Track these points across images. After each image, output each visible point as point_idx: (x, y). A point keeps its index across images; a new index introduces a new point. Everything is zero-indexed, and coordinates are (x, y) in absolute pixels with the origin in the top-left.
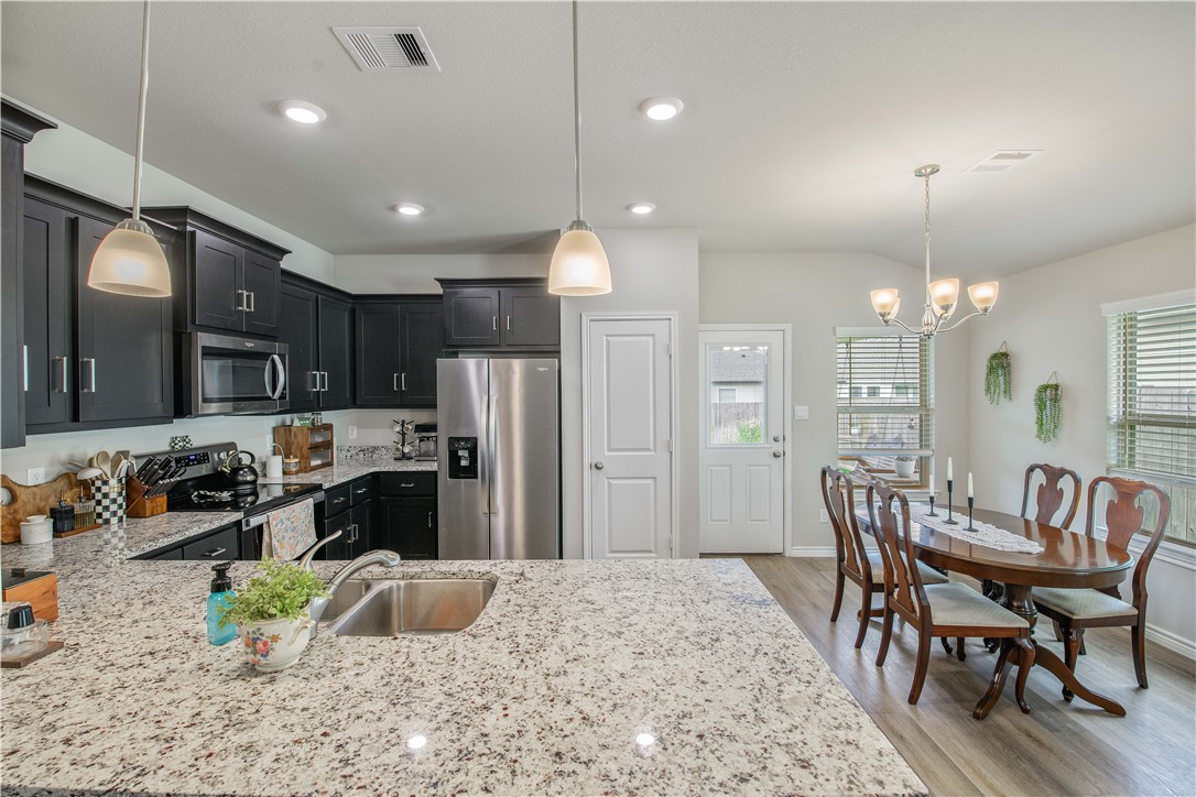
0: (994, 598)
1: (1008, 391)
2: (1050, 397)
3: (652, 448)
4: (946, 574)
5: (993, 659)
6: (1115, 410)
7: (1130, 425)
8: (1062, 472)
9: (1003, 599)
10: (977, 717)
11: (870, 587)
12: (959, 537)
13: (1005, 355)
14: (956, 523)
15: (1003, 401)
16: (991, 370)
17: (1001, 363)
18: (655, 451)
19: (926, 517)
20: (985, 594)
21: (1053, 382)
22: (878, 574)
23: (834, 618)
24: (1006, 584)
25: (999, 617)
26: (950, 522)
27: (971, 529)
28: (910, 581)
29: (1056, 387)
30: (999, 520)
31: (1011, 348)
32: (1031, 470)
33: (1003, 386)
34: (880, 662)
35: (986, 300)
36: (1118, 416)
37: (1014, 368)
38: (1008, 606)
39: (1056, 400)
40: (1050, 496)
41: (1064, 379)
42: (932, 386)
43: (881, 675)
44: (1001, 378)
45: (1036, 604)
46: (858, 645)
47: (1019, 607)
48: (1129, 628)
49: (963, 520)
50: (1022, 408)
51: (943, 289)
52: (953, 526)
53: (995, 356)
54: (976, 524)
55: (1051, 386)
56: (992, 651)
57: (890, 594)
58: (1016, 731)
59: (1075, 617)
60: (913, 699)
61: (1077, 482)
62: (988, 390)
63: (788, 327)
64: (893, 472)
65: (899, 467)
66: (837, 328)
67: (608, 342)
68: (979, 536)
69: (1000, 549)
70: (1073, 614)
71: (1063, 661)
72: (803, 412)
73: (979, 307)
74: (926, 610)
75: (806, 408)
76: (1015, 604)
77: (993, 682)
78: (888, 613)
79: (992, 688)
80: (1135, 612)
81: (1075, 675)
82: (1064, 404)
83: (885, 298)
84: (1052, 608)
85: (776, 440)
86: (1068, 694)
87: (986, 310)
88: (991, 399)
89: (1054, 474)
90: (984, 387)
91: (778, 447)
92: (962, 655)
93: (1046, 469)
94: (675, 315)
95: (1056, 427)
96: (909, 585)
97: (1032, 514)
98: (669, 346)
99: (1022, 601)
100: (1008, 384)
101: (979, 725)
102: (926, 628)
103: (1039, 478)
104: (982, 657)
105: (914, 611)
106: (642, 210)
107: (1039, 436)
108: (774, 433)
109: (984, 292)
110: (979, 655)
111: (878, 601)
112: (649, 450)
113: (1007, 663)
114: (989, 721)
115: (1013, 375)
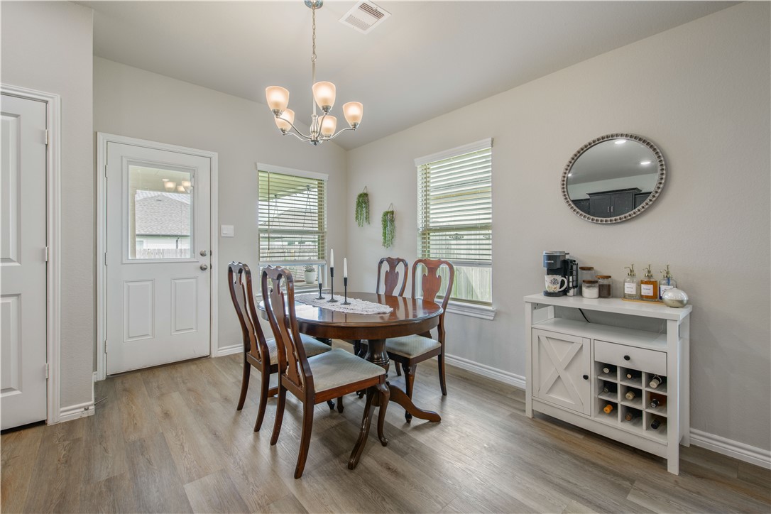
0: (362, 356)
1: (367, 218)
2: (389, 218)
3: (14, 259)
4: (330, 344)
5: (362, 404)
6: (420, 224)
7: (427, 231)
8: (398, 261)
9: (367, 355)
10: (351, 467)
11: (268, 369)
12: (337, 310)
13: (366, 195)
14: (336, 301)
15: (365, 224)
16: (359, 204)
17: (364, 200)
18: (19, 260)
19: (316, 300)
20: (356, 354)
21: (391, 210)
22: (274, 357)
23: (240, 407)
24: (370, 341)
25: (366, 371)
26: (333, 301)
27: (346, 303)
28: (297, 358)
29: (392, 213)
30: (363, 296)
31: (369, 191)
32: (381, 262)
33: (365, 215)
34: (274, 441)
35: (355, 118)
36: (422, 227)
37: (370, 204)
38: (371, 360)
39: (392, 221)
40: (391, 279)
41: (396, 209)
42: (326, 216)
43: (274, 453)
44: (364, 209)
45: (389, 353)
46: (257, 429)
47: (378, 359)
48: (437, 357)
49: (341, 299)
50: (375, 228)
52: (334, 304)
53: (361, 196)
54: (349, 300)
55: (390, 212)
56: (361, 397)
57: (283, 372)
58: (380, 468)
59: (411, 357)
60: (298, 474)
61: (406, 265)
62: (357, 217)
63: (215, 155)
64: (304, 281)
65: (307, 276)
66: (258, 164)
68: (350, 307)
69: (366, 313)
70: (410, 355)
71: (405, 392)
72: (228, 230)
73: (350, 123)
74: (309, 380)
75: (232, 227)
76: (376, 356)
77: (362, 429)
78: (282, 390)
79: (361, 434)
80: (440, 345)
81: (412, 401)
82: (397, 223)
84: (397, 353)
85: (203, 255)
86: (408, 417)
87: (355, 125)
88: (359, 224)
89: (393, 263)
90: (355, 216)
91: (205, 261)
92: (341, 408)
93: (389, 260)
94: (55, 99)
95: (392, 238)
96: (296, 361)
97: (382, 291)
99: (380, 353)
100: (368, 213)
101: (352, 475)
102: (310, 398)
103: (385, 267)
104: (354, 403)
105: (300, 383)
107: (384, 245)
108: (201, 249)
110: (353, 402)
111: (274, 381)
112: (12, 261)
113: (372, 407)
114: (360, 467)
115: (370, 208)
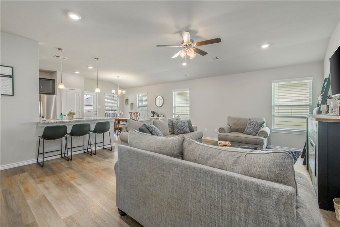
7: (139, 107)
8: (132, 113)
13: (127, 99)
15: (127, 105)
16: (126, 101)
17: (127, 100)
31: (128, 98)
39: (132, 105)
41: (133, 102)
42: (119, 103)
50: (129, 106)
51: (120, 91)
63: (97, 93)
66: (105, 94)
67: (67, 93)
72: (100, 107)
82: (133, 105)
83: (114, 91)
89: (131, 113)
90: (125, 104)
91: (95, 113)
93: (131, 112)
94: (80, 90)
95: (132, 108)
98: (79, 95)
100: (128, 103)
103: (130, 114)
106: (77, 73)
108: (95, 111)
109: (124, 92)
